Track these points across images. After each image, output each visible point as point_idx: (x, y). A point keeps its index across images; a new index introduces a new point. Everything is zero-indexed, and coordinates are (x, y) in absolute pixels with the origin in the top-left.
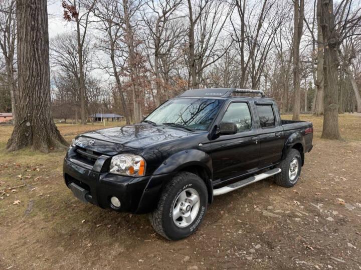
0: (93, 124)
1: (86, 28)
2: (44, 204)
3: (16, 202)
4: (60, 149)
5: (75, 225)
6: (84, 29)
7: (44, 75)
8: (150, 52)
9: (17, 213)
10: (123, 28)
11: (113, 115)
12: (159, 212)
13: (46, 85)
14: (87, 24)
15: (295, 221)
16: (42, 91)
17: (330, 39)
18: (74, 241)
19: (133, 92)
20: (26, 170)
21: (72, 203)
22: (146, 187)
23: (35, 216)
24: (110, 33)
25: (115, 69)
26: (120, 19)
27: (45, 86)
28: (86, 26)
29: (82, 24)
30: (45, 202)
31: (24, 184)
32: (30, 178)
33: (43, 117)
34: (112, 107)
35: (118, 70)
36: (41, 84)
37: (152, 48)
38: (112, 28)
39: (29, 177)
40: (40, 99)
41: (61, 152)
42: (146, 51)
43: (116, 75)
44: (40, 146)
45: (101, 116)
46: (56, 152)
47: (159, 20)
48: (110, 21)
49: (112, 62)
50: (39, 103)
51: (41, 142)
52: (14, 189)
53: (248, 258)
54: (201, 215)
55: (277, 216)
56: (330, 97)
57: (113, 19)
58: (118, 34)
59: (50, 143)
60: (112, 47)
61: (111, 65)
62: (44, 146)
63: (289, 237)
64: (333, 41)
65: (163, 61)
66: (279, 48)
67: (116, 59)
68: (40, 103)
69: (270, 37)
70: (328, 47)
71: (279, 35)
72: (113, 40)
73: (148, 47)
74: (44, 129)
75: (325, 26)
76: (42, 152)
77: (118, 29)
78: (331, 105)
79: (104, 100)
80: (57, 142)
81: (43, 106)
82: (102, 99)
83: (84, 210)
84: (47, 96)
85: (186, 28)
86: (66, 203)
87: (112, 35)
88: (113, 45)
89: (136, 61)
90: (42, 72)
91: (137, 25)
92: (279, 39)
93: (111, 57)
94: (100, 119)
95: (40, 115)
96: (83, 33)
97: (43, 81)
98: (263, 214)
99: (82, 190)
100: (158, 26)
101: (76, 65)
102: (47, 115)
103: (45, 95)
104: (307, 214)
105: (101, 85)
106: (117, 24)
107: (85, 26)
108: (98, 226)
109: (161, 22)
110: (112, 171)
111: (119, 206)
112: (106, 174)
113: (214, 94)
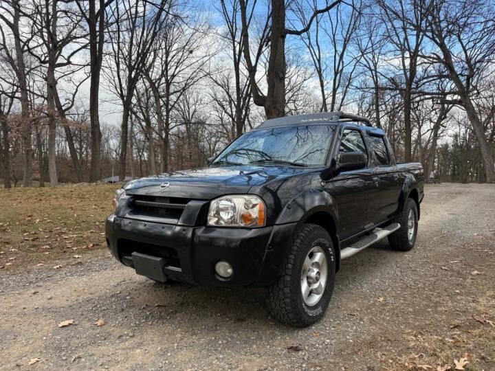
22: (269, 242)
99: (159, 259)
110: (212, 221)
111: (229, 275)
112: (204, 228)
113: (315, 120)
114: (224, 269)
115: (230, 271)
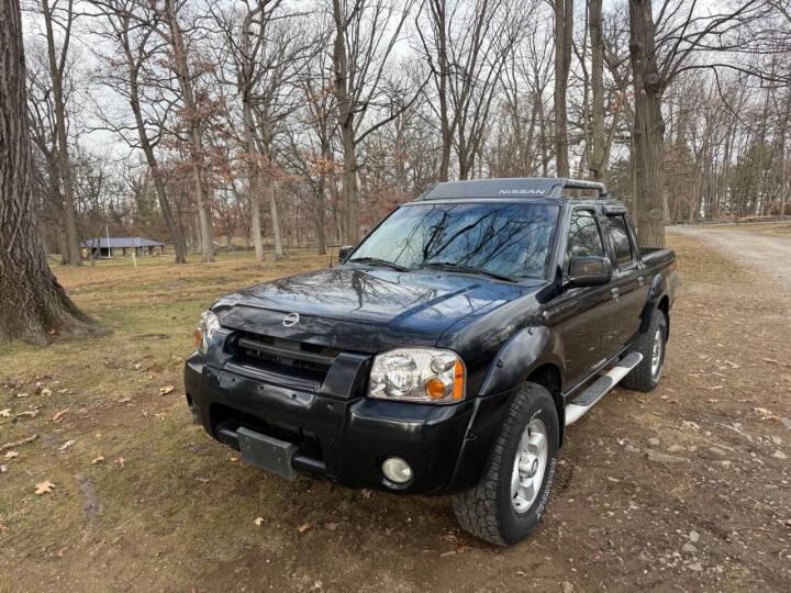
0: (93, 264)
1: (68, 30)
2: (122, 484)
3: (43, 487)
4: (77, 332)
5: (244, 536)
6: (64, 32)
7: (18, 144)
8: (225, 93)
9: (63, 518)
10: (159, 31)
11: (138, 242)
12: (490, 485)
13: (25, 170)
14: (70, 20)
15: (722, 468)
16: (14, 186)
17: (647, 73)
18: (269, 579)
19: (198, 185)
20: (15, 396)
21: (195, 476)
22: (469, 427)
23: (116, 520)
24: (126, 46)
25: (142, 131)
26: (152, 12)
27: (22, 173)
28: (70, 24)
29: (57, 19)
30: (122, 478)
31: (32, 434)
32: (38, 415)
33: (22, 254)
34: (131, 221)
35: (149, 134)
36: (11, 168)
37: (231, 83)
38: (129, 32)
39: (33, 414)
40: (10, 206)
41: (79, 340)
42: (217, 91)
43: (146, 145)
44: (22, 329)
45: (107, 242)
46: (66, 340)
47: (249, 20)
48: (126, 16)
49: (134, 116)
50: (9, 218)
51: (23, 318)
52: (9, 449)
53: (692, 567)
54: (551, 476)
55: (682, 459)
56: (650, 196)
57: (132, 9)
58: (147, 48)
59: (46, 319)
60: (133, 78)
61: (133, 122)
62: (34, 327)
63: (739, 507)
64: (653, 79)
65: (260, 114)
66: (509, 91)
67: (143, 106)
68: (12, 219)
69: (493, 67)
70: (644, 91)
71: (509, 64)
72: (135, 63)
73: (220, 82)
74: (27, 283)
75: (636, 46)
76: (28, 343)
77: (146, 36)
78: (652, 211)
79: (111, 207)
80: (64, 316)
81: (18, 225)
82: (107, 203)
83: (236, 492)
84: (27, 200)
85: (311, 40)
86: (181, 477)
87: (131, 48)
88: (134, 73)
89: (199, 113)
90: (12, 138)
91: (193, 28)
92: (510, 71)
93: (132, 103)
94: (105, 251)
95: (13, 249)
96: (63, 41)
97: (18, 160)
98: (651, 458)
99: (286, 445)
100: (247, 33)
101: (41, 121)
102: (30, 246)
103: (24, 196)
104: (732, 450)
105: (107, 169)
106: (145, 24)
107: (66, 24)
108: (302, 530)
109: (253, 24)
110: (377, 392)
111: (406, 479)
112: (363, 401)
113: (523, 192)
114: (397, 470)
115: (407, 472)
